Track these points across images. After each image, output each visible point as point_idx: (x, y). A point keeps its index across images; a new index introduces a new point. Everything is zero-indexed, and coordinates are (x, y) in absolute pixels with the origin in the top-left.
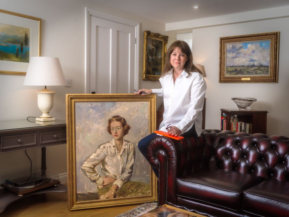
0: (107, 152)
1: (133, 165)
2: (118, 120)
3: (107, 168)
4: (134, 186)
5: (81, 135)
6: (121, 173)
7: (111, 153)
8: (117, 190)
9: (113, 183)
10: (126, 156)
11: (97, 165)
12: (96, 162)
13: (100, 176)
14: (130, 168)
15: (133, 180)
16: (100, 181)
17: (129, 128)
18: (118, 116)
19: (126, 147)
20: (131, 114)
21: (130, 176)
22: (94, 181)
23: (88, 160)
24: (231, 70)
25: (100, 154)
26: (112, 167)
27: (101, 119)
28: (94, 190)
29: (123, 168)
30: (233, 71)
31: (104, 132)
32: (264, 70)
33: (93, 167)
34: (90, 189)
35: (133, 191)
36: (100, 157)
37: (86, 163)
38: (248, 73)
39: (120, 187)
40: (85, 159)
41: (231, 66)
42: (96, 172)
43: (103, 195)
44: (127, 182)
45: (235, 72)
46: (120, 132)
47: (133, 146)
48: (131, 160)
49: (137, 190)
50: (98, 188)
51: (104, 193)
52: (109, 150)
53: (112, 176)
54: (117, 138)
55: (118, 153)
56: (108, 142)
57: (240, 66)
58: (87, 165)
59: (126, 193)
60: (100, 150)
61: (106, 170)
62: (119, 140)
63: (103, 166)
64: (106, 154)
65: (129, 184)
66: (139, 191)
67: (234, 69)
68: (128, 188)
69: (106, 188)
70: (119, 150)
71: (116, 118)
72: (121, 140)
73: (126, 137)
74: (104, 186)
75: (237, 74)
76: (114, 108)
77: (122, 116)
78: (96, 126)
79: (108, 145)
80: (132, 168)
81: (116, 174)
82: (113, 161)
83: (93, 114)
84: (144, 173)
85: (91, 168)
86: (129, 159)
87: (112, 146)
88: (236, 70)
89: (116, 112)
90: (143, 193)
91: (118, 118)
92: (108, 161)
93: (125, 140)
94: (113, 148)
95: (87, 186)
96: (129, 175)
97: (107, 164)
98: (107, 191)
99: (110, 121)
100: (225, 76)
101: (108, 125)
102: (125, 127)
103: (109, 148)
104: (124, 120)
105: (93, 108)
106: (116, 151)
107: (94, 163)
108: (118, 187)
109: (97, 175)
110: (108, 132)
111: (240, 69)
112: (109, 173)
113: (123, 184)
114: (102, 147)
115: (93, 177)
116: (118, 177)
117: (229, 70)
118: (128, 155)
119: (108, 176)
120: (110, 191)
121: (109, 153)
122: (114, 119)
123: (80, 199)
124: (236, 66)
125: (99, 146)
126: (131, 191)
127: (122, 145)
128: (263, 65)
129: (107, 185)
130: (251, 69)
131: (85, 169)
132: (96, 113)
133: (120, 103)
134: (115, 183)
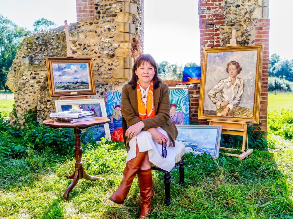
0: (225, 85)
1: (242, 95)
2: (233, 64)
3: (224, 95)
4: (241, 110)
5: (209, 73)
6: (233, 100)
7: (227, 86)
8: (229, 111)
9: (227, 106)
10: (238, 88)
11: (217, 93)
12: (217, 91)
13: (219, 101)
14: (239, 97)
15: (240, 105)
16: (219, 103)
17: (241, 69)
18: (234, 61)
19: (238, 82)
20: (243, 59)
21: (239, 103)
22: (215, 103)
23: (212, 89)
24: (59, 86)
25: (220, 86)
26: (227, 95)
27: (223, 63)
28: (214, 109)
29: (234, 97)
30: (61, 87)
31: (223, 72)
32: (86, 86)
33: (215, 94)
34: (212, 108)
35: (240, 113)
36: (220, 88)
37: (211, 91)
38: (74, 88)
39: (231, 109)
40: (210, 88)
41: (59, 83)
42: (216, 97)
43: (220, 113)
44: (236, 106)
45: (64, 88)
46: (235, 72)
47: (243, 82)
48: (241, 92)
49: (243, 113)
50: (217, 108)
51: (220, 112)
52: (226, 84)
53: (227, 101)
54: (232, 76)
55: (232, 86)
56: (226, 78)
57: (67, 83)
58: (211, 92)
59: (235, 114)
60: (220, 83)
61: (223, 97)
62: (233, 77)
63: (221, 94)
64: (224, 86)
65: (237, 108)
66: (245, 114)
67: (61, 85)
68: (237, 111)
69: (222, 108)
70: (233, 84)
71: (233, 63)
72: (235, 77)
73: (238, 76)
74: (221, 107)
75: (65, 89)
76: (231, 56)
77: (237, 61)
78: (219, 68)
79: (226, 80)
80: (240, 97)
81: (229, 100)
82: (228, 91)
83: (218, 60)
84: (250, 102)
85: (214, 94)
86: (239, 91)
87: (228, 82)
88: (64, 86)
89: (233, 58)
90: (248, 116)
91: (234, 63)
92: (225, 91)
93: (237, 77)
94: (229, 82)
95: (210, 106)
96: (239, 101)
97: (224, 93)
98: (222, 111)
99: (228, 65)
100: (56, 91)
101: (227, 67)
102: (239, 69)
103: (226, 82)
104: (238, 64)
105: (219, 56)
106: (231, 85)
107: (216, 91)
108: (230, 109)
109: (217, 99)
110: (226, 72)
111: (67, 85)
112: (224, 99)
113: (234, 108)
114: (221, 81)
115: (214, 100)
116: (231, 102)
117: (58, 86)
118: (239, 88)
119: (224, 101)
120: (224, 111)
121: (226, 86)
122: (231, 63)
123: (205, 113)
124: (63, 83)
125: (220, 81)
126: (239, 113)
127: (235, 81)
128: (84, 82)
129: (223, 107)
130: (76, 85)
131: (210, 95)
132: (220, 60)
133: (236, 52)
134: (228, 106)
